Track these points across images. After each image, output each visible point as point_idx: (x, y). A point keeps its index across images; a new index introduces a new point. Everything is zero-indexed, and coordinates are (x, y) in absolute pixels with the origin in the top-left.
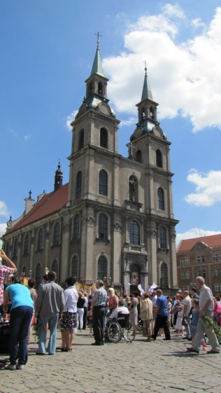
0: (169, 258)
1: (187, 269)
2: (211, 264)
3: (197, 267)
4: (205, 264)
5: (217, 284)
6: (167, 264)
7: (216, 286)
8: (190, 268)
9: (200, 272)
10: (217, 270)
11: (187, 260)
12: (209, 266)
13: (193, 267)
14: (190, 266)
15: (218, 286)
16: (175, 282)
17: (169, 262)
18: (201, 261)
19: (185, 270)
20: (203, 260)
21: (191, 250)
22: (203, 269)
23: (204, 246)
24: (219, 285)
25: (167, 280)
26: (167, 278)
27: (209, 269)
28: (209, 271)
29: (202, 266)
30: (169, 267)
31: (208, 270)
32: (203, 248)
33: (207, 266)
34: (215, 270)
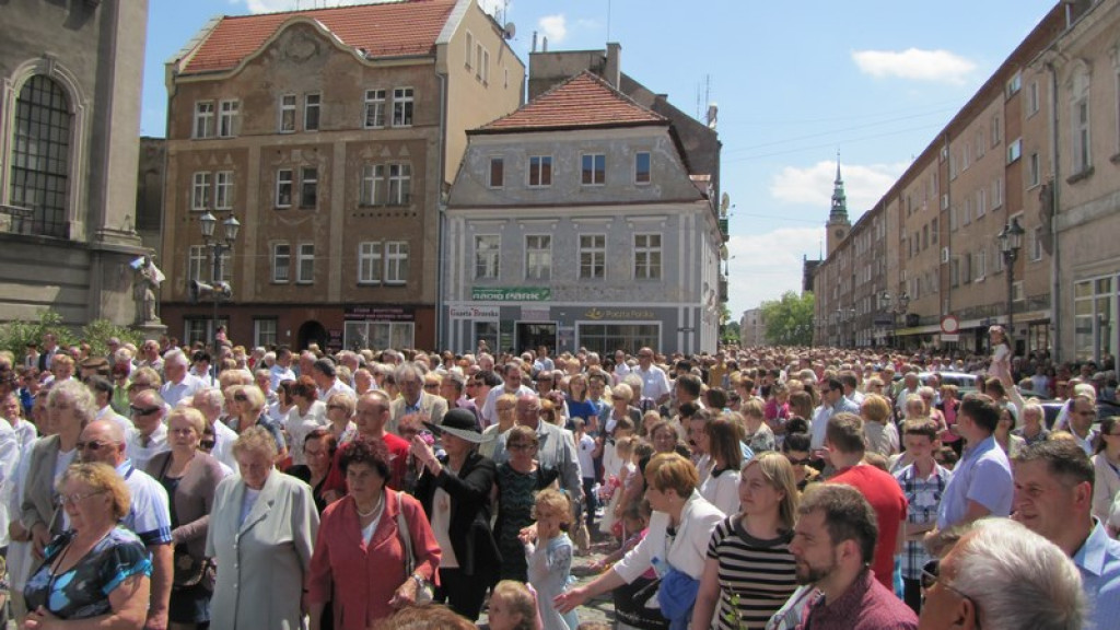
0: (91, 58)
1: (220, 154)
2: (350, 137)
3: (279, 151)
4: (318, 138)
5: (372, 244)
6: (74, 89)
7: (362, 256)
8: (240, 155)
9: (288, 175)
10: (380, 171)
11: (230, 113)
12: (340, 150)
13: (254, 145)
14: (242, 143)
15: (373, 256)
16: (120, 208)
17: (91, 78)
18: (302, 120)
19: (213, 161)
20: (313, 116)
21: (257, 61)
22: (306, 164)
23: (323, 46)
24: (378, 249)
25: (64, 193)
26: (64, 177)
27: (339, 162)
28: (339, 174)
29: (305, 147)
30: (83, 108)
31: (330, 171)
32: (318, 50)
33: (328, 148)
34: (368, 173)
